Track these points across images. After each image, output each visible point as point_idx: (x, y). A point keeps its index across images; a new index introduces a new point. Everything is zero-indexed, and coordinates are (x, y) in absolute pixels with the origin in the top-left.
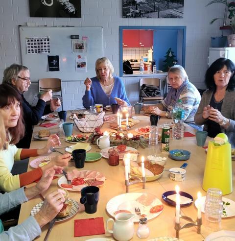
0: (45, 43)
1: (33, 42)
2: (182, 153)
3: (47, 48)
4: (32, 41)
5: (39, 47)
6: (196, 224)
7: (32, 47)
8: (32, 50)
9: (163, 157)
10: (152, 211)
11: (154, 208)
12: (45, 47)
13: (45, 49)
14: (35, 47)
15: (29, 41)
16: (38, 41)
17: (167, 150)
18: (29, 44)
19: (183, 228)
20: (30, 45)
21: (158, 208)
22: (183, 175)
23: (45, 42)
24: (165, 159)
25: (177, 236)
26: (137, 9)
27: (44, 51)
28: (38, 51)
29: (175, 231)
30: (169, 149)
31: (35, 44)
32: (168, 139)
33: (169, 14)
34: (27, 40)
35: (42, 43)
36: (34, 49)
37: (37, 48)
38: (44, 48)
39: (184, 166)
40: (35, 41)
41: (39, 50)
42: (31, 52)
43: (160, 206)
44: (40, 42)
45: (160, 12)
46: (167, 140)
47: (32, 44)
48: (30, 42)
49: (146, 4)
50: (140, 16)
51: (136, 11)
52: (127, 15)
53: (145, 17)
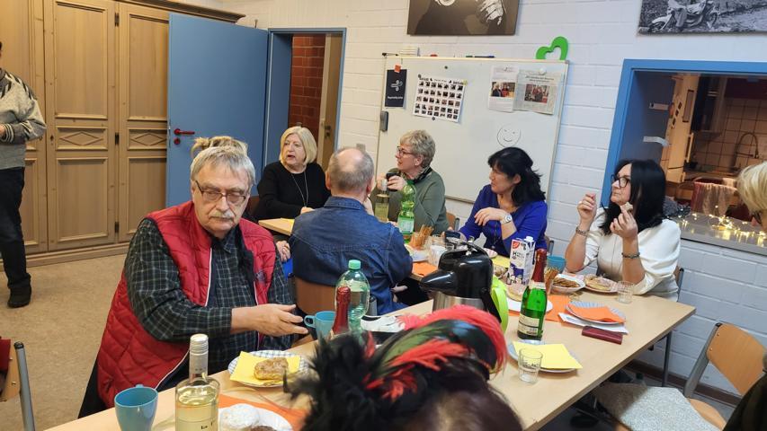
0: (452, 95)
1: (430, 89)
3: (453, 108)
4: (428, 85)
5: (438, 102)
7: (425, 100)
8: (424, 108)
12: (451, 103)
13: (449, 110)
14: (432, 101)
15: (422, 84)
16: (440, 86)
18: (421, 91)
20: (423, 95)
23: (453, 91)
27: (446, 113)
28: (434, 111)
31: (433, 93)
34: (420, 81)
35: (445, 94)
36: (428, 104)
37: (434, 105)
38: (447, 107)
40: (434, 86)
41: (437, 108)
42: (421, 110)
44: (442, 90)
47: (427, 92)
48: (425, 88)
50: (703, 24)
51: (690, 6)
52: (654, 22)
53: (725, 29)
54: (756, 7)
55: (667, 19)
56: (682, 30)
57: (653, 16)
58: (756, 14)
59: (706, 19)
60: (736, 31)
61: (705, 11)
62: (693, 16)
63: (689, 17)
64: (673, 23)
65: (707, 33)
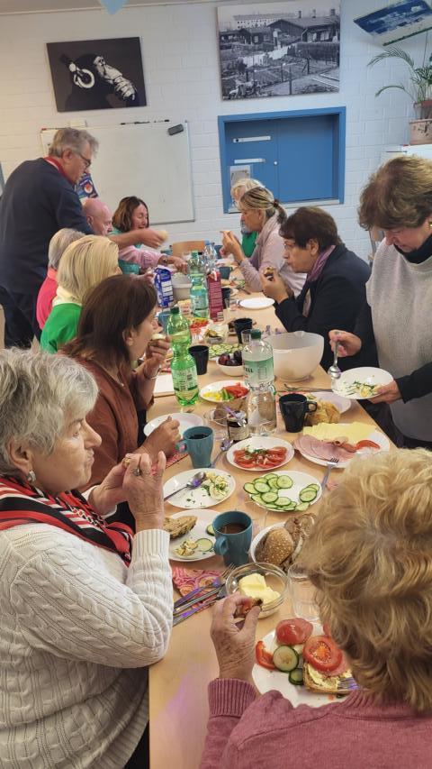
26: (248, 81)
33: (311, 86)
45: (293, 82)
49: (266, 67)
50: (255, 93)
51: (246, 83)
52: (231, 92)
53: (266, 95)
54: (276, 83)
55: (237, 91)
56: (245, 97)
57: (230, 90)
58: (277, 86)
59: (255, 90)
60: (270, 96)
61: (254, 85)
62: (249, 89)
63: (247, 90)
64: (240, 93)
65: (257, 97)
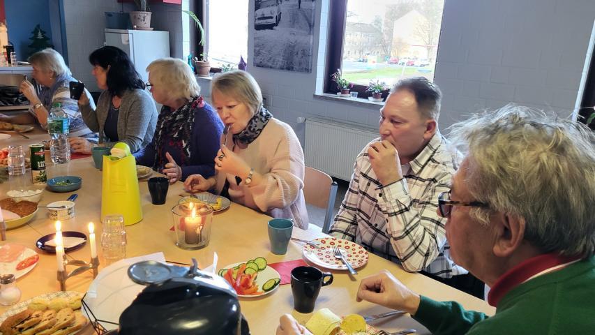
2: (68, 181)
6: (91, 265)
9: (35, 190)
10: (19, 268)
11: (23, 262)
17: (44, 179)
19: (70, 276)
21: (31, 261)
22: (70, 209)
24: (39, 191)
25: (63, 288)
29: (58, 283)
30: (45, 177)
32: (42, 162)
39: (73, 198)
43: (33, 258)
46: (40, 164)
